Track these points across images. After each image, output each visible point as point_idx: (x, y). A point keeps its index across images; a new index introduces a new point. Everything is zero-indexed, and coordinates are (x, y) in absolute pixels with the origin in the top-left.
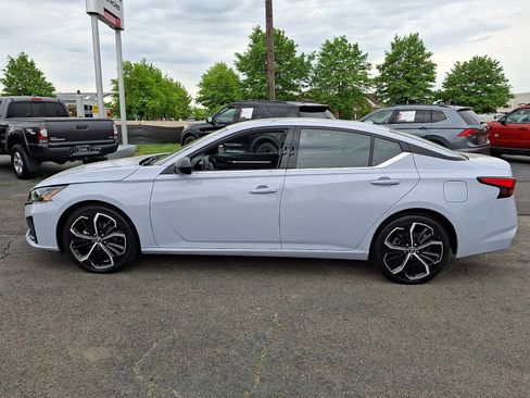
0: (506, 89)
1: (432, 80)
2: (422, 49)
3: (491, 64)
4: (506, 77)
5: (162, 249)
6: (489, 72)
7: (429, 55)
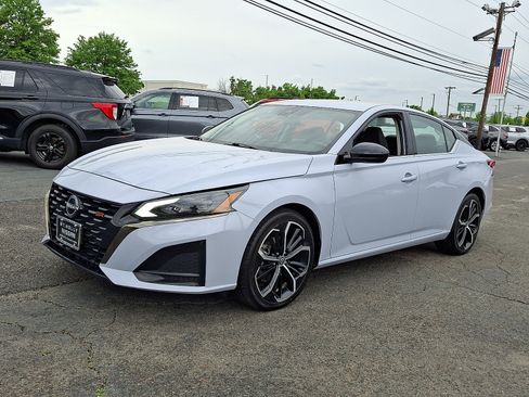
0: (136, 75)
1: (55, 53)
2: (40, 13)
3: (120, 45)
4: (135, 62)
5: (336, 259)
6: (118, 54)
7: (49, 22)
